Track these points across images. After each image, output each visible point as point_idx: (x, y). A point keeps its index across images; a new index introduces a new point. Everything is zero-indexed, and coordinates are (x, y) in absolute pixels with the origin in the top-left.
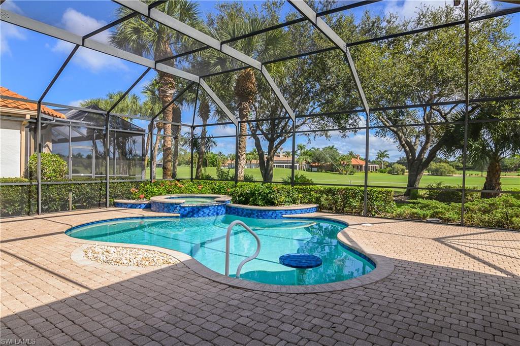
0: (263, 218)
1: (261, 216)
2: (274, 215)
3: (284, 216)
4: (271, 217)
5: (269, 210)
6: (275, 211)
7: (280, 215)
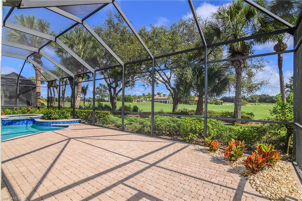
0: (42, 126)
1: (41, 125)
2: (47, 124)
3: (51, 125)
4: (45, 125)
5: (44, 122)
6: (47, 122)
7: (49, 124)
